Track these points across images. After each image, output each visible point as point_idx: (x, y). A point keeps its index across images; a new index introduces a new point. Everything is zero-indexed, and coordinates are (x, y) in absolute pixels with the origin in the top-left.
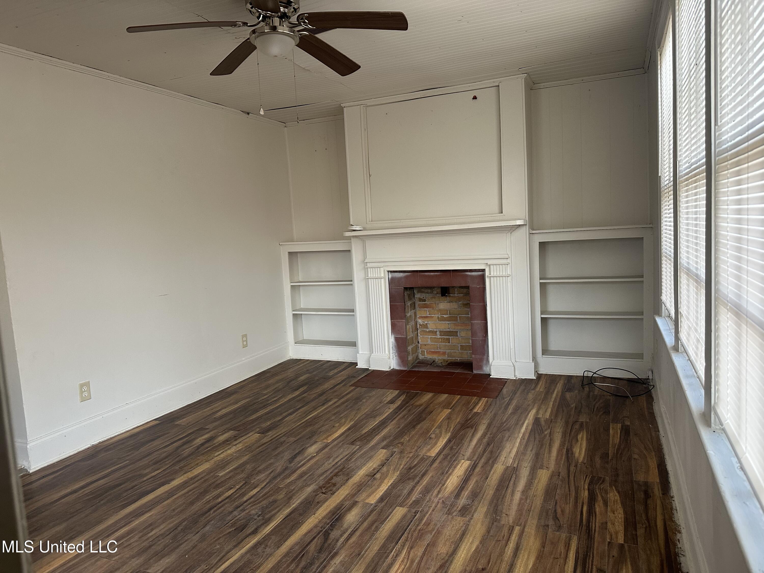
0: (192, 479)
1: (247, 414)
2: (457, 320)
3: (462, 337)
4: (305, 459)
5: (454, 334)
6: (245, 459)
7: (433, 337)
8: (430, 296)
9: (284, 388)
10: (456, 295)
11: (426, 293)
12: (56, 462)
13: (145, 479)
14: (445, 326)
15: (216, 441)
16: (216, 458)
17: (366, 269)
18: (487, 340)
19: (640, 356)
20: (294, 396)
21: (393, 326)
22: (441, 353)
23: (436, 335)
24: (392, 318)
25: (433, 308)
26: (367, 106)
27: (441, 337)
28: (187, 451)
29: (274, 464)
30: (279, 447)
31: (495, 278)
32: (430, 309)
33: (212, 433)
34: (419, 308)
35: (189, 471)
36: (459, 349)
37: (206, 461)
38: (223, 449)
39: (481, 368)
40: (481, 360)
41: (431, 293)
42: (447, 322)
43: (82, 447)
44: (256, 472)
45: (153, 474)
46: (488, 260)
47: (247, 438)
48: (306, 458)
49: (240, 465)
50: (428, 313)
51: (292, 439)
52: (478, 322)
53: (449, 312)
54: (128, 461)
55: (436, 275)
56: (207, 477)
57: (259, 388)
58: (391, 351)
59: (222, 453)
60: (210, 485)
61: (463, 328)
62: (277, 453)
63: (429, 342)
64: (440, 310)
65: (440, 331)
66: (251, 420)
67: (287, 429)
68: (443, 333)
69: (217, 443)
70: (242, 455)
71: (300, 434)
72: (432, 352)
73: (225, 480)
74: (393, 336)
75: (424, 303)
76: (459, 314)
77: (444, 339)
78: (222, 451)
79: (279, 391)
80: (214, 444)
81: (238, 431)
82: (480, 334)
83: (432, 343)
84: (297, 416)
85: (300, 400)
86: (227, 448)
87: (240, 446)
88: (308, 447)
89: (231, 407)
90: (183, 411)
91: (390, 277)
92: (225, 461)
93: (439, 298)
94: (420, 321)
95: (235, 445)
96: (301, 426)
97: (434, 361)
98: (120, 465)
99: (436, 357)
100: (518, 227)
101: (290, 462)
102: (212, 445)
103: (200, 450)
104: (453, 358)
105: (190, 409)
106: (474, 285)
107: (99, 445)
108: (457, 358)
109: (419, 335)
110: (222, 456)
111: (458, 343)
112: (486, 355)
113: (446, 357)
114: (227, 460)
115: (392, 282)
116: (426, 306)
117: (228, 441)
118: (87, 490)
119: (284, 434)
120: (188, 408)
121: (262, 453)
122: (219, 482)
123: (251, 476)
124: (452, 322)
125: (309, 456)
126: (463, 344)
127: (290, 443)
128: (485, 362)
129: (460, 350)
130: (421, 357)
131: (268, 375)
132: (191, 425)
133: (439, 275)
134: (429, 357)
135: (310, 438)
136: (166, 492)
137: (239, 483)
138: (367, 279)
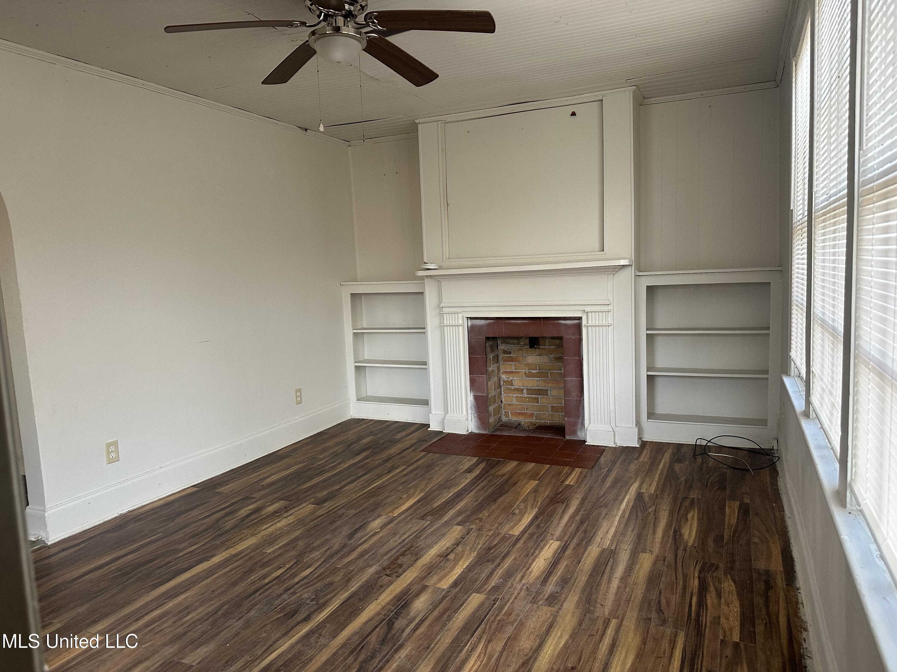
0: (235, 556)
1: (300, 481)
2: (547, 377)
3: (553, 396)
4: (366, 535)
5: (543, 392)
6: (297, 533)
7: (519, 395)
8: (516, 347)
9: (343, 452)
10: (547, 347)
11: (511, 344)
12: (79, 533)
13: (181, 554)
14: (534, 383)
15: (264, 512)
16: (263, 532)
17: (441, 315)
18: (583, 400)
19: (763, 422)
20: (355, 461)
21: (473, 382)
22: (528, 414)
23: (523, 393)
24: (471, 373)
25: (520, 362)
26: (446, 123)
27: (528, 396)
28: (230, 523)
29: (331, 540)
30: (337, 521)
31: (594, 328)
32: (516, 363)
33: (259, 503)
34: (503, 362)
35: (232, 547)
36: (550, 410)
37: (252, 536)
38: (272, 521)
39: (574, 433)
40: (575, 424)
41: (517, 344)
42: (536, 379)
43: (109, 516)
44: (310, 549)
45: (190, 549)
46: (586, 306)
47: (300, 509)
48: (368, 533)
49: (291, 541)
50: (514, 368)
51: (352, 512)
52: (572, 379)
53: (538, 366)
54: (161, 534)
55: (524, 324)
56: (252, 554)
57: (315, 451)
58: (470, 411)
59: (270, 526)
60: (256, 563)
61: (554, 386)
62: (335, 527)
63: (514, 402)
64: (528, 365)
65: (527, 390)
66: (305, 488)
67: (346, 500)
68: (530, 391)
69: (265, 514)
70: (294, 529)
71: (362, 506)
72: (517, 413)
73: (273, 559)
74: (472, 394)
75: (509, 355)
76: (549, 370)
77: (532, 398)
78: (270, 524)
79: (337, 455)
80: (262, 516)
81: (290, 501)
82: (575, 394)
83: (517, 403)
84: (359, 485)
85: (362, 466)
86: (277, 521)
87: (291, 519)
88: (371, 521)
89: (283, 473)
90: (225, 477)
91: (469, 324)
92: (273, 536)
93: (527, 351)
94: (504, 377)
95: (286, 517)
96: (362, 497)
97: (519, 424)
98: (153, 538)
99: (521, 419)
100: (621, 268)
101: (350, 539)
102: (259, 517)
103: (244, 522)
104: (542, 421)
105: (234, 474)
106: (568, 336)
107: (129, 514)
108: (547, 421)
109: (502, 393)
110: (270, 530)
111: (549, 404)
112: (581, 418)
113: (533, 420)
114: (275, 535)
115: (472, 331)
116: (511, 360)
117: (277, 513)
118: (114, 566)
119: (342, 505)
120: (232, 473)
121: (316, 527)
122: (266, 560)
123: (304, 553)
124: (541, 379)
125: (372, 531)
126: (555, 405)
127: (350, 516)
128: (579, 426)
129: (550, 412)
130: (504, 419)
131: (325, 436)
132: (235, 493)
133: (527, 323)
134: (514, 419)
135: (373, 510)
136: (205, 570)
137: (289, 561)
138: (442, 327)
